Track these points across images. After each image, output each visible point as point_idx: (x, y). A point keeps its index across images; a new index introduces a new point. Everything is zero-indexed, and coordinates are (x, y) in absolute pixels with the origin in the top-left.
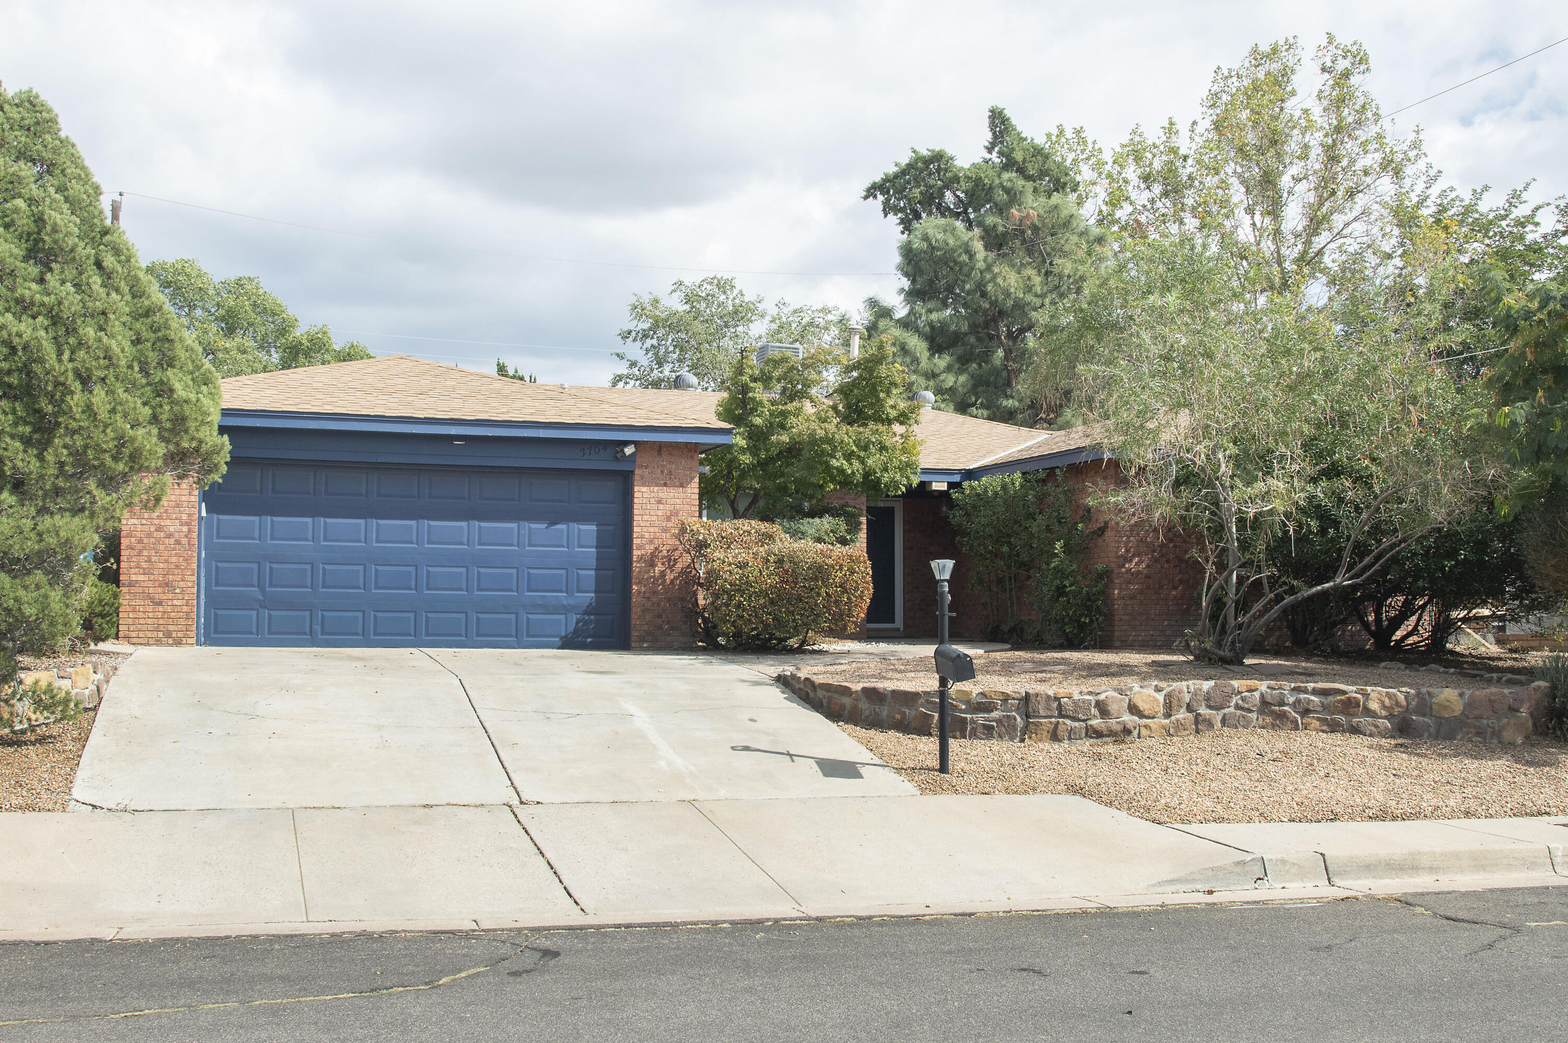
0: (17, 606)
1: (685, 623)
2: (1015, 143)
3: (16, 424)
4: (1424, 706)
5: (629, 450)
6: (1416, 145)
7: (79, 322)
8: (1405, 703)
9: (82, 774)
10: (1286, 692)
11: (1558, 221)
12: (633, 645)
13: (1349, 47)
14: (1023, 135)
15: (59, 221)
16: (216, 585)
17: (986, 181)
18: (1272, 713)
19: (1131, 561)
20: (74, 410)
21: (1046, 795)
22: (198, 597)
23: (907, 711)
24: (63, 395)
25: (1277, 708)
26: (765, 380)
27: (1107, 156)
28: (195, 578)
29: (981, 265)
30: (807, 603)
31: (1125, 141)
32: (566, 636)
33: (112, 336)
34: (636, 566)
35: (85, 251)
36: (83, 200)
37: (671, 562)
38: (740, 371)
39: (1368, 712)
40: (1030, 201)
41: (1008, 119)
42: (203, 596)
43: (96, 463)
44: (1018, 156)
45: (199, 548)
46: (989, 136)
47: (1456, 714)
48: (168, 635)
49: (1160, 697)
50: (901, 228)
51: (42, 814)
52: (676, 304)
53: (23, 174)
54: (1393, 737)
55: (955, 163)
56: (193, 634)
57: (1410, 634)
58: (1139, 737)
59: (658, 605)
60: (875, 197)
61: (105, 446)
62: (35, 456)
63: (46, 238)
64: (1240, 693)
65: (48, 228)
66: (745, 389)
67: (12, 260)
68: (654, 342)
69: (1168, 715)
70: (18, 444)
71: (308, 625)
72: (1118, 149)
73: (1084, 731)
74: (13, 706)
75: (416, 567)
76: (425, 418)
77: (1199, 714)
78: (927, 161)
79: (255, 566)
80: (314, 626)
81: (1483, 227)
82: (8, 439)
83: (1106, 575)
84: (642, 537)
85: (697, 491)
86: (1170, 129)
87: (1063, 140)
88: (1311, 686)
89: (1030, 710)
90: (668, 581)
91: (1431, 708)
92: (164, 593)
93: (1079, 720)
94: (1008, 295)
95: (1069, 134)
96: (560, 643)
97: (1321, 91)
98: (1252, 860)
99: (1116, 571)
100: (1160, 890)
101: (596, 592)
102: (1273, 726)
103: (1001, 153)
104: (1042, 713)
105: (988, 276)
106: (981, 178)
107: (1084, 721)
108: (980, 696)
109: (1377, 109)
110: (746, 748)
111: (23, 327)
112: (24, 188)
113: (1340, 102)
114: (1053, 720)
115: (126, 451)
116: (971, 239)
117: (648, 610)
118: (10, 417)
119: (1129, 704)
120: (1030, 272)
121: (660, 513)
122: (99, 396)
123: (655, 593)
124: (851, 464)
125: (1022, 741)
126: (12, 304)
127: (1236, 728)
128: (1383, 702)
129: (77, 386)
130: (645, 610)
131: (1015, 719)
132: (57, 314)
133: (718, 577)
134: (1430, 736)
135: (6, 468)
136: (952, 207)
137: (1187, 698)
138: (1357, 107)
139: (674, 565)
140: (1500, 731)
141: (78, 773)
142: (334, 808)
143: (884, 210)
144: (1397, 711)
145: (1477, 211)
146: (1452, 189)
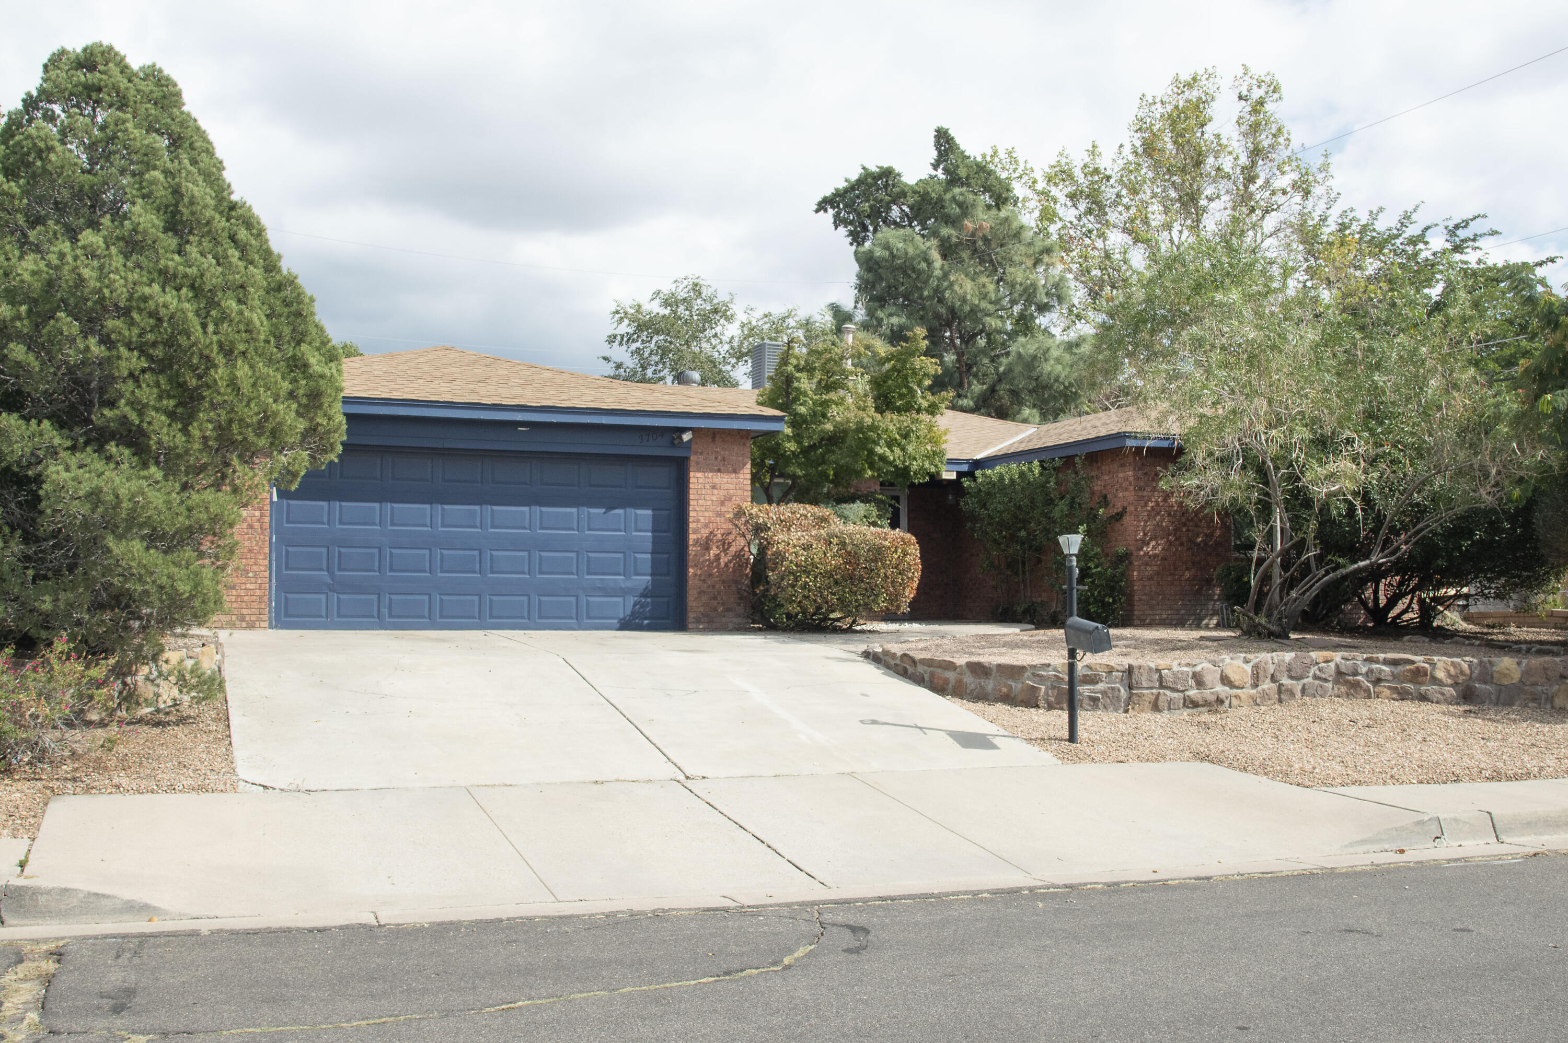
0: (170, 583)
1: (739, 604)
2: (959, 161)
3: (160, 398)
4: (1486, 675)
5: (686, 437)
6: (1324, 168)
7: (220, 294)
8: (1468, 672)
9: (239, 754)
10: (1359, 663)
11: (1447, 240)
12: (690, 626)
13: (1263, 78)
14: (967, 154)
15: (197, 194)
16: (287, 569)
17: (933, 195)
18: (1347, 682)
19: (1149, 544)
20: (220, 384)
21: (1175, 763)
22: (270, 580)
23: (1013, 684)
24: (208, 369)
25: (1351, 678)
26: (809, 369)
27: (1038, 175)
28: (267, 562)
29: (938, 273)
30: (868, 583)
31: (1054, 163)
32: (624, 619)
33: (252, 309)
34: (692, 550)
35: (220, 223)
36: (213, 174)
37: (725, 545)
38: (784, 361)
39: (1435, 680)
40: (980, 213)
41: (952, 139)
42: (274, 580)
43: (240, 438)
44: (962, 172)
45: (271, 533)
46: (935, 154)
47: (1514, 681)
48: (242, 618)
49: (1248, 668)
50: (850, 239)
51: (216, 795)
52: (656, 308)
53: (157, 145)
54: (1458, 704)
55: (902, 179)
56: (266, 617)
57: (1405, 611)
58: (1230, 707)
59: (713, 587)
60: (826, 211)
61: (249, 421)
62: (180, 430)
63: (184, 210)
64: (1317, 663)
65: (186, 200)
66: (789, 380)
67: (154, 230)
68: (638, 344)
69: (1255, 685)
70: (163, 418)
71: (376, 608)
72: (1048, 170)
73: (1182, 701)
74: (158, 686)
75: (480, 550)
76: (493, 405)
77: (1282, 685)
78: (876, 177)
79: (324, 550)
80: (382, 610)
81: (1378, 245)
82: (153, 413)
83: (1125, 558)
84: (698, 521)
85: (749, 476)
86: (1093, 151)
87: (997, 160)
88: (1382, 656)
89: (1134, 681)
90: (722, 565)
91: (1492, 676)
92: (237, 577)
93: (1178, 691)
94: (964, 300)
95: (1002, 154)
96: (618, 626)
97: (1240, 118)
98: (1430, 819)
99: (1135, 554)
100: (1351, 850)
101: (652, 575)
102: (1348, 695)
103: (946, 171)
104: (1145, 684)
105: (945, 284)
106: (928, 192)
107: (1183, 691)
108: (1086, 669)
109: (1289, 134)
110: (874, 722)
111: (168, 298)
112: (159, 160)
113: (1255, 128)
114: (1154, 691)
115: (269, 426)
116: (929, 248)
117: (704, 592)
118: (155, 390)
119: (1222, 675)
120: (983, 279)
121: (714, 498)
122: (243, 371)
123: (710, 575)
124: (892, 451)
125: (1126, 711)
126: (156, 275)
127: (1315, 697)
128: (1448, 671)
129: (220, 360)
130: (701, 592)
131: (1119, 691)
132: (200, 286)
133: (784, 558)
134: (1491, 702)
135: (152, 442)
136: (898, 220)
137: (1271, 669)
138: (1273, 131)
139: (728, 549)
140: (1553, 697)
141: (236, 753)
142: (506, 785)
143: (835, 222)
144: (1461, 679)
145: (1374, 230)
146: (1352, 210)
